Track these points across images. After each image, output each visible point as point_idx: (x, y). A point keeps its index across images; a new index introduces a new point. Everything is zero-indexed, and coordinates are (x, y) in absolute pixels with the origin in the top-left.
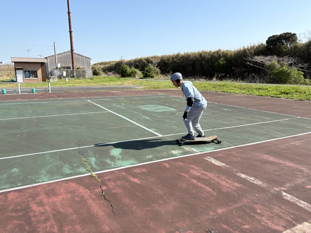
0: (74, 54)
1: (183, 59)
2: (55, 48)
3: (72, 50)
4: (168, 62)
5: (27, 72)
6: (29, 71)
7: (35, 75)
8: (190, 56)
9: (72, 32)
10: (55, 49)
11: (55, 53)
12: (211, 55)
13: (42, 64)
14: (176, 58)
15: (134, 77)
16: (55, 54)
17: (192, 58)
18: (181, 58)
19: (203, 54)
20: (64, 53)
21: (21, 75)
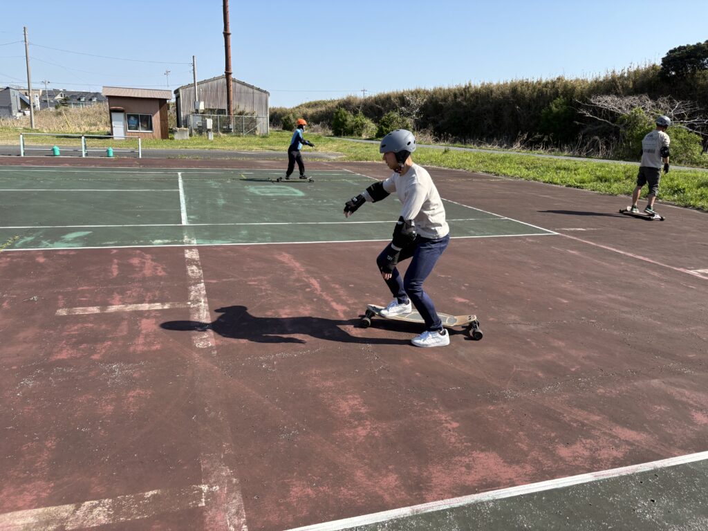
0: (232, 83)
1: (477, 97)
2: (194, 68)
3: (228, 74)
4: (443, 103)
5: (132, 118)
6: (136, 117)
7: (147, 123)
8: (492, 91)
9: (229, 34)
10: (194, 70)
11: (194, 79)
12: (539, 90)
13: (162, 102)
14: (462, 95)
15: (357, 137)
16: (195, 81)
17: (496, 97)
18: (472, 95)
19: (519, 89)
20: (214, 79)
21: (122, 123)
